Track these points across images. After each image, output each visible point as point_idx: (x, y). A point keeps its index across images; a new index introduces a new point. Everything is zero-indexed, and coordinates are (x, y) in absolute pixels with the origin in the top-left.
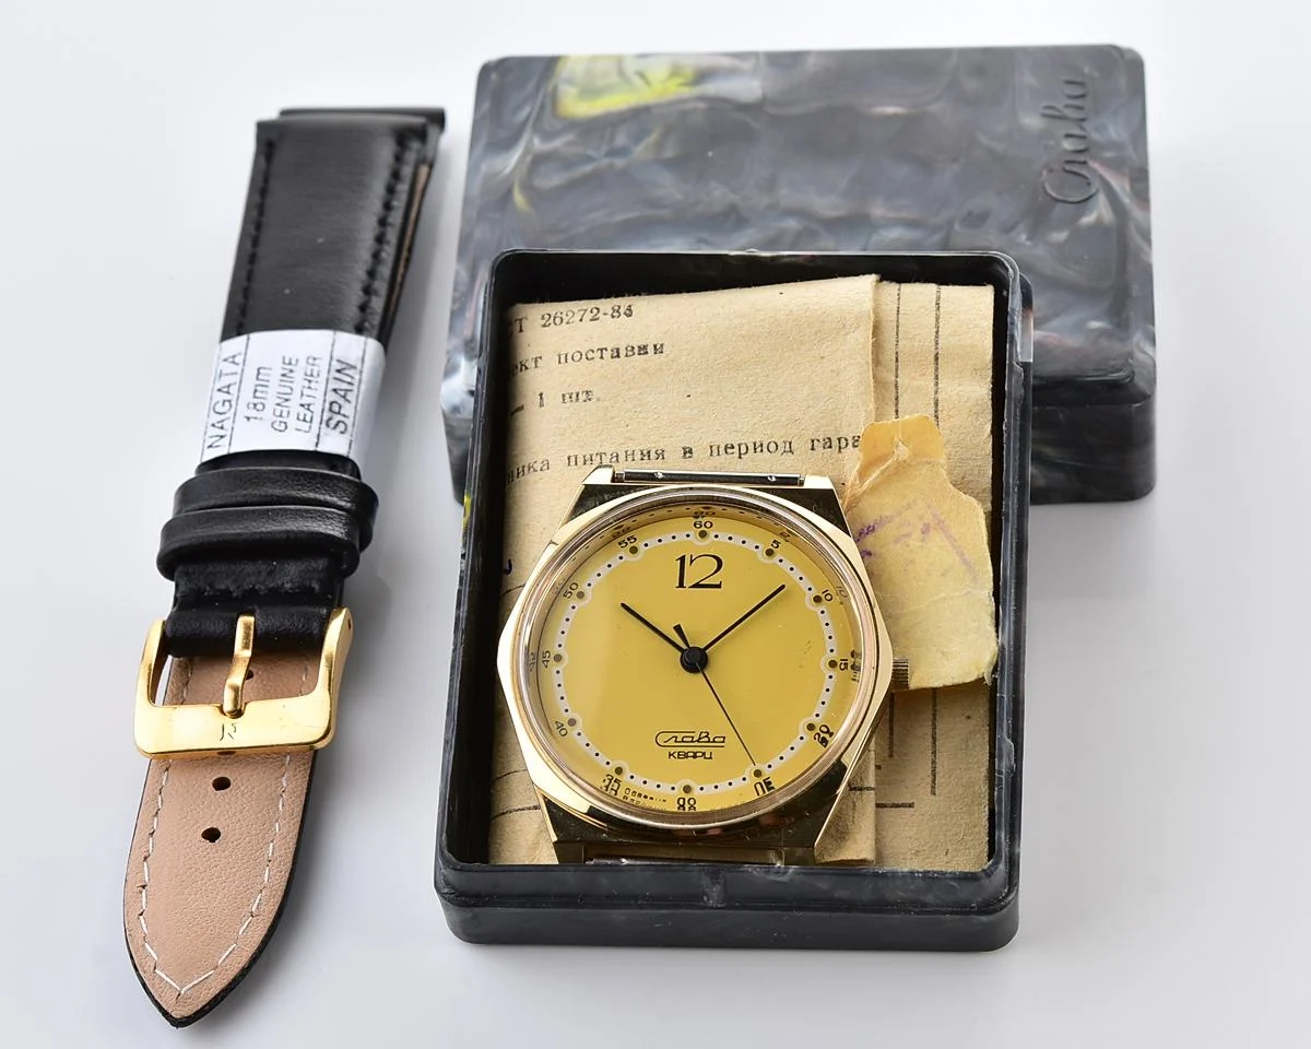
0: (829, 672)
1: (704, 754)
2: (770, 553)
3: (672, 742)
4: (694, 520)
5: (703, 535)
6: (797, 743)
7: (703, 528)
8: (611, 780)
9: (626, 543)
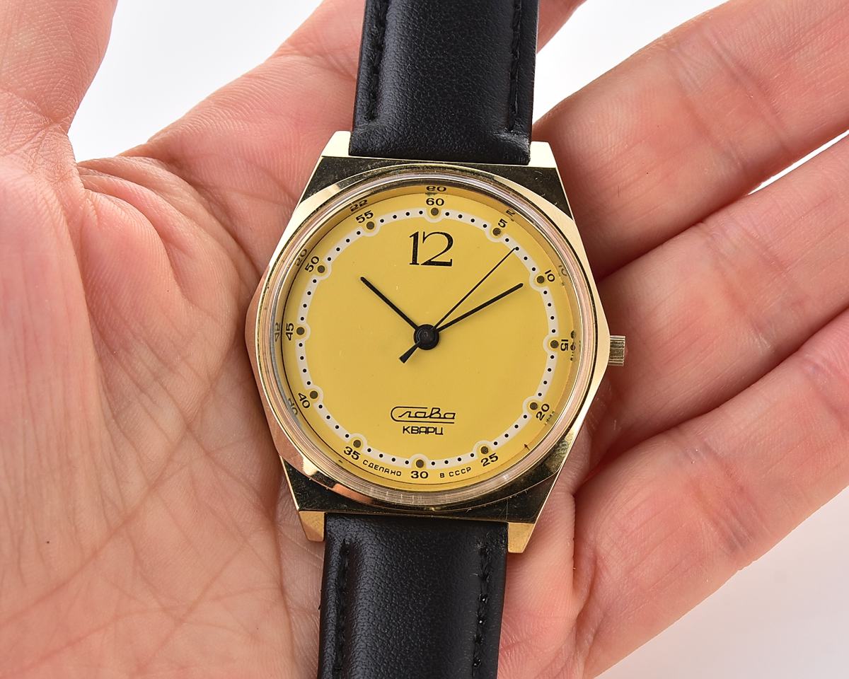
0: (551, 352)
2: (497, 232)
3: (406, 418)
4: (427, 197)
5: (435, 212)
6: (521, 422)
7: (435, 206)
8: (350, 452)
9: (364, 219)
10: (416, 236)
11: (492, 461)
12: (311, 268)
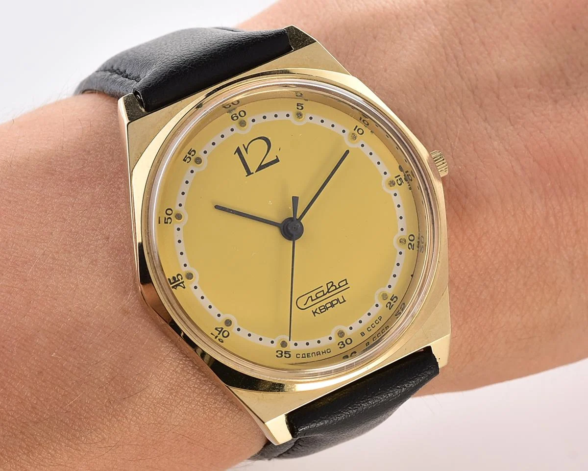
1: (338, 300)
2: (299, 115)
3: (310, 303)
4: (230, 115)
5: (243, 124)
8: (281, 354)
9: (190, 158)
10: (238, 151)
11: (394, 302)
12: (169, 221)
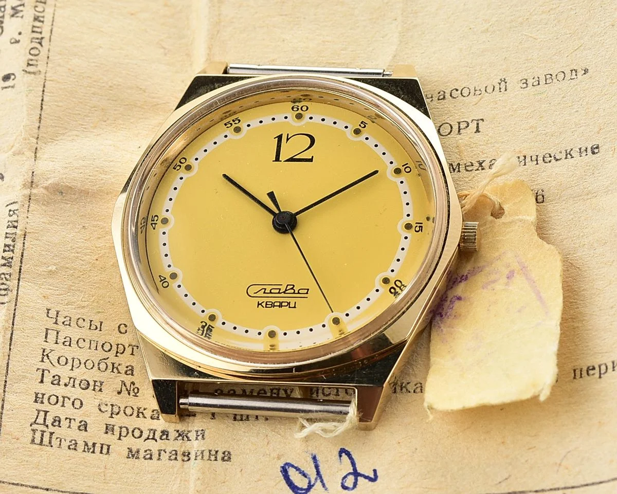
0: (405, 233)
1: (289, 304)
2: (357, 132)
4: (292, 105)
5: (300, 117)
6: (373, 295)
7: (300, 111)
8: (205, 326)
9: (231, 124)
10: (280, 137)
12: (178, 168)
